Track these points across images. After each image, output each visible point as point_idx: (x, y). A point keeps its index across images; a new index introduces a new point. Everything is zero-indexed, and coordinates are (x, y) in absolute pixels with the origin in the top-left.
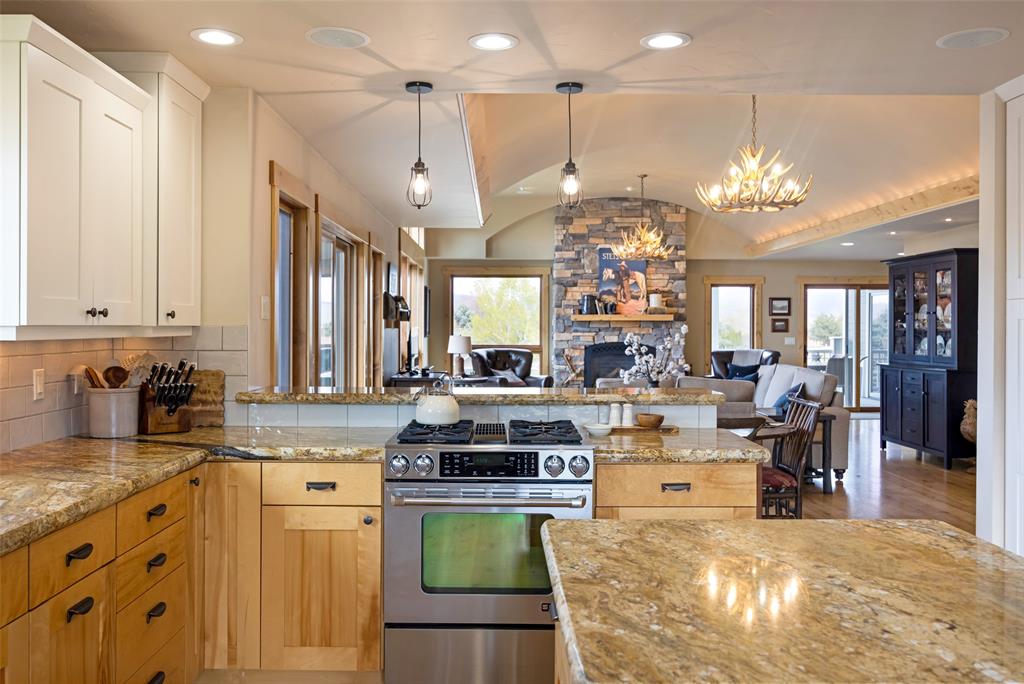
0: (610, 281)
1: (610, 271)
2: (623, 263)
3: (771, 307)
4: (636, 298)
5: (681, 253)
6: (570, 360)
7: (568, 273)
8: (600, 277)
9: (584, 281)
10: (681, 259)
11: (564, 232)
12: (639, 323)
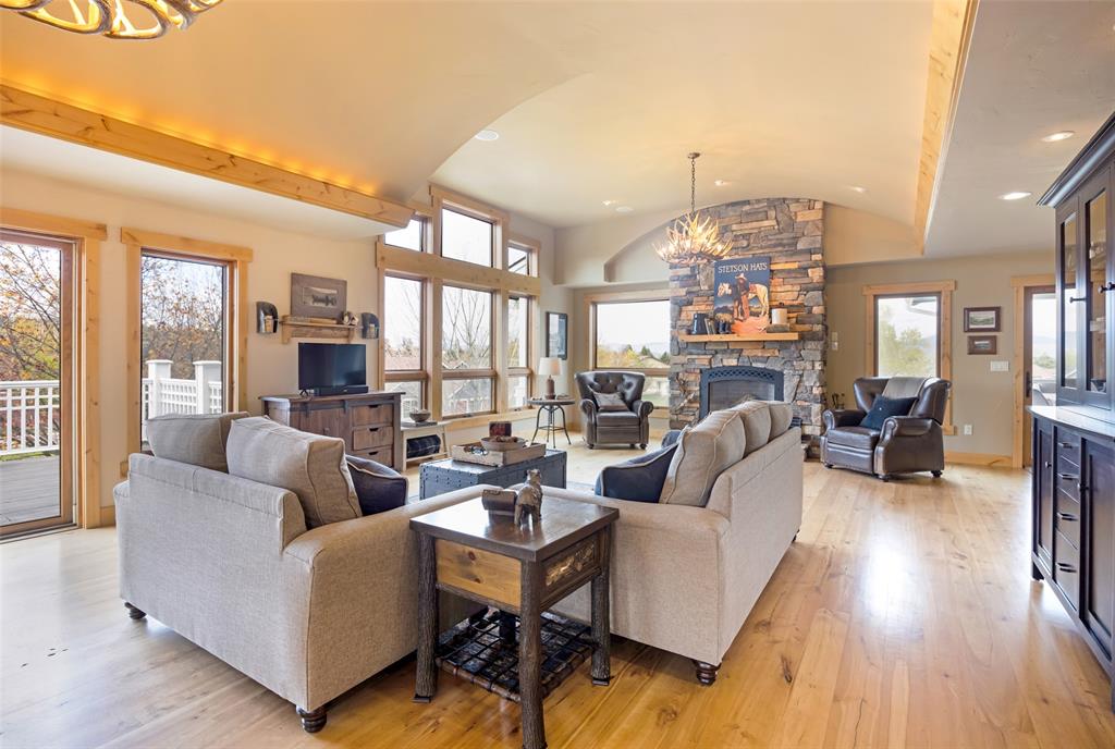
0: (726, 296)
1: (727, 286)
2: (742, 276)
3: (967, 320)
4: (757, 315)
5: (817, 257)
6: (684, 385)
7: (683, 292)
8: (715, 294)
9: (699, 299)
10: (815, 265)
12: (763, 344)
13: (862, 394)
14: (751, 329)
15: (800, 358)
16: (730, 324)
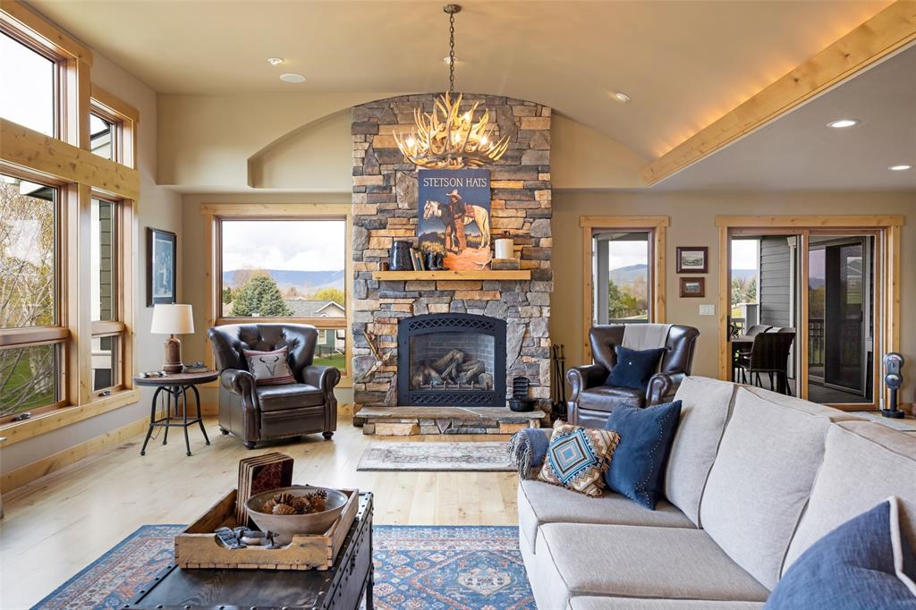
0: (434, 219)
1: (435, 205)
2: (455, 193)
3: (679, 260)
4: (475, 245)
5: (545, 177)
6: (375, 340)
7: (372, 209)
8: (420, 215)
9: (396, 220)
10: (543, 186)
11: (366, 145)
12: (480, 284)
13: (600, 345)
14: (469, 263)
15: (526, 302)
16: (442, 257)
